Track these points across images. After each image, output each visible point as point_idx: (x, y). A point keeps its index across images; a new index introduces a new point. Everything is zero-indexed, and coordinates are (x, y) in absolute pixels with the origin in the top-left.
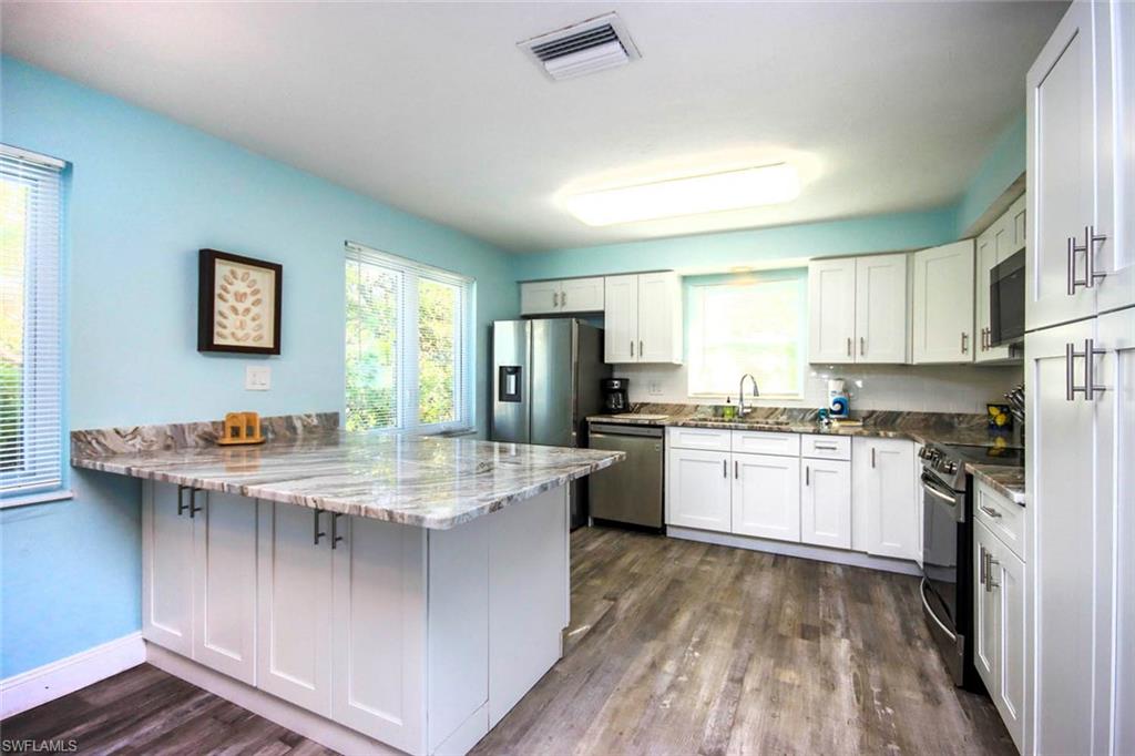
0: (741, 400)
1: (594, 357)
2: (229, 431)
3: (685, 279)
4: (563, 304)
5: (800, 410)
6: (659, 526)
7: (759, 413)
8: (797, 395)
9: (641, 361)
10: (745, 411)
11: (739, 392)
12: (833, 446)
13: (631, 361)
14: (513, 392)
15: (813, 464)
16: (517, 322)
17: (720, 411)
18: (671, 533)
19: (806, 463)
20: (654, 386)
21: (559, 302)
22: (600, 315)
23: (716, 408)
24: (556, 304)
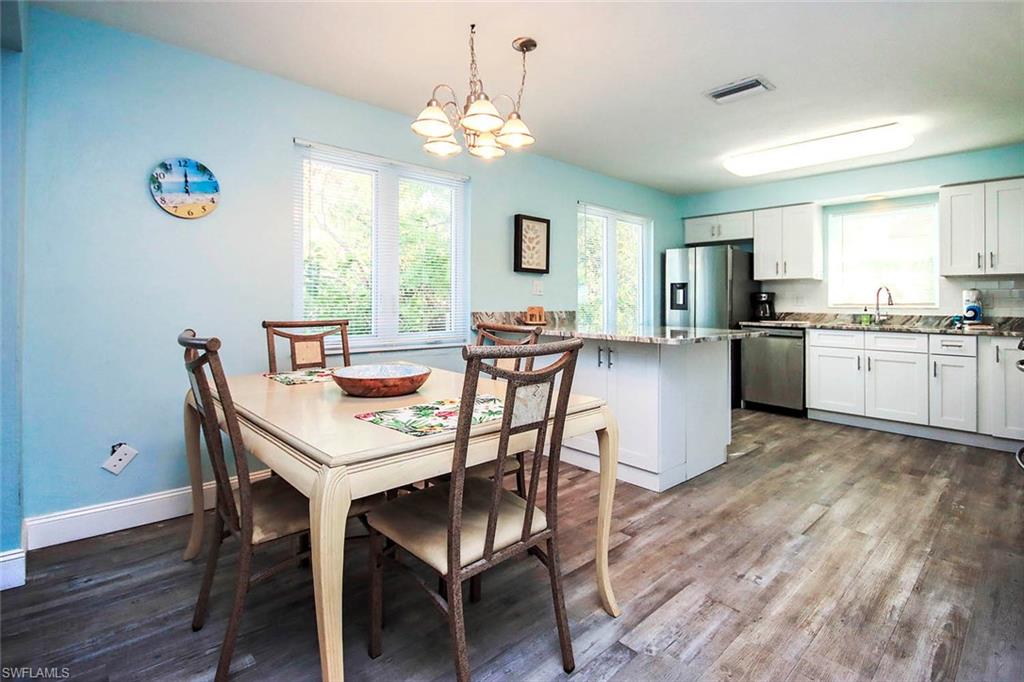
0: (878, 309)
1: (745, 275)
2: (529, 317)
3: (825, 208)
4: (719, 234)
5: (936, 317)
6: (801, 408)
7: (895, 320)
8: (933, 304)
9: (785, 278)
10: (882, 318)
11: (875, 302)
12: (959, 344)
13: (777, 278)
14: (681, 302)
15: (940, 360)
16: (681, 250)
17: (858, 319)
18: (811, 415)
19: (933, 359)
20: (797, 298)
21: (716, 232)
22: (750, 241)
23: (855, 317)
24: (713, 235)
